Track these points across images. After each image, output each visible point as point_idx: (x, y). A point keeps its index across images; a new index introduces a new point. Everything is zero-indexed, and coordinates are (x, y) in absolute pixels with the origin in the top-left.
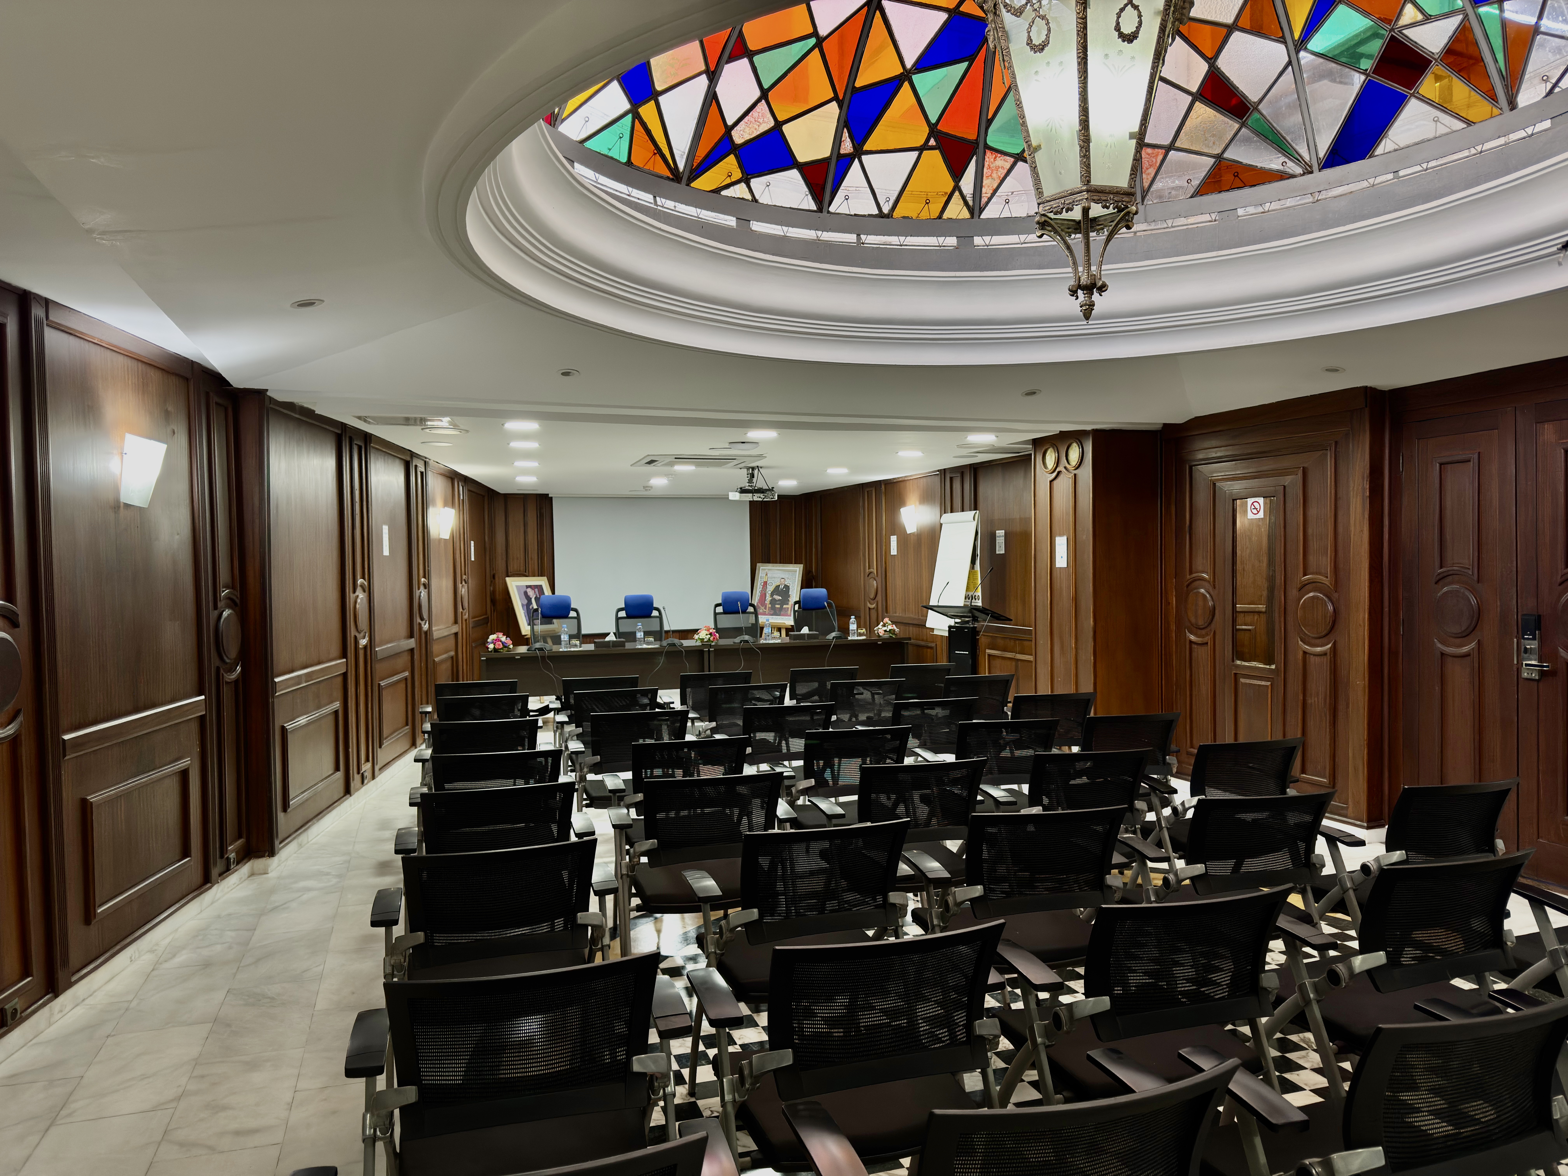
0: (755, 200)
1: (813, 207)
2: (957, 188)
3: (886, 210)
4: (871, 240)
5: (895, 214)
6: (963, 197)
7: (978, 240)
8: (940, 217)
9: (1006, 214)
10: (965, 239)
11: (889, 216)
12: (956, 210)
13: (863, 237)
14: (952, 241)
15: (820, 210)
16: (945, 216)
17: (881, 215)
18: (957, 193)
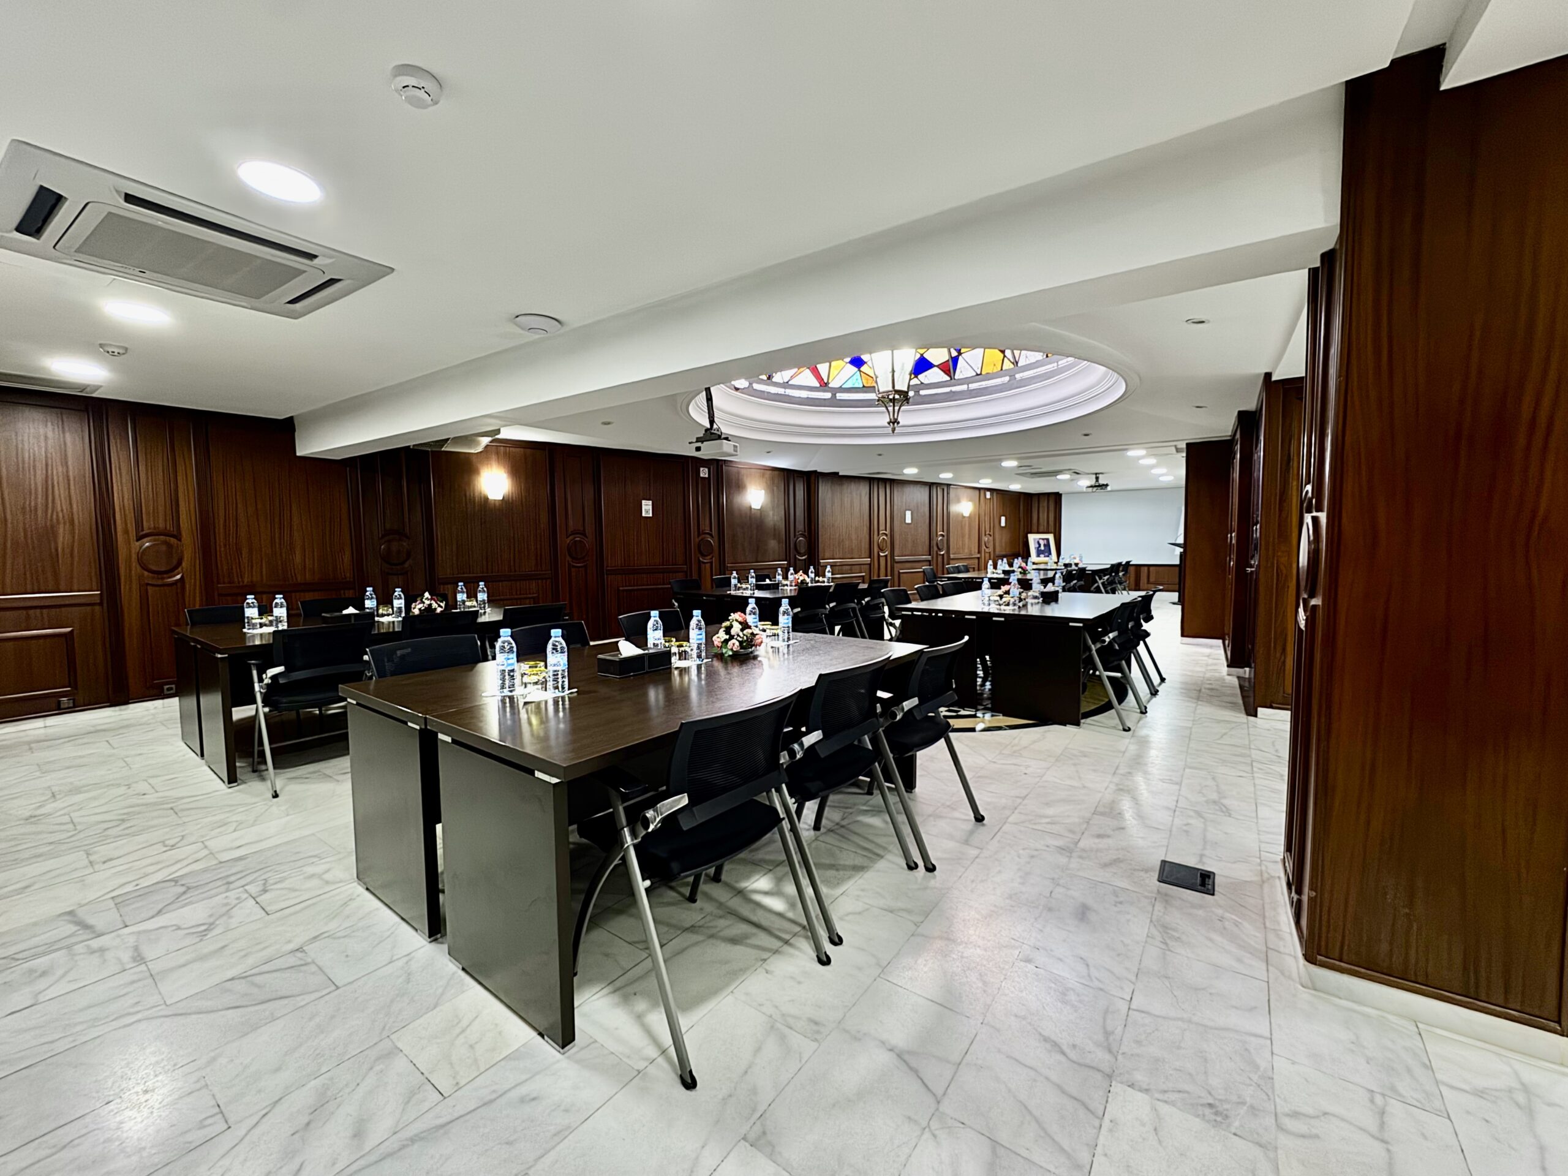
0: (922, 383)
1: (948, 378)
2: (1005, 356)
3: (979, 373)
4: (973, 386)
5: (983, 373)
6: (1009, 359)
7: (1018, 376)
8: (1002, 369)
9: (1028, 362)
10: (1012, 377)
11: (981, 374)
12: (1008, 365)
13: (970, 385)
14: (1007, 379)
15: (951, 379)
16: (1004, 369)
17: (977, 375)
18: (1005, 359)
